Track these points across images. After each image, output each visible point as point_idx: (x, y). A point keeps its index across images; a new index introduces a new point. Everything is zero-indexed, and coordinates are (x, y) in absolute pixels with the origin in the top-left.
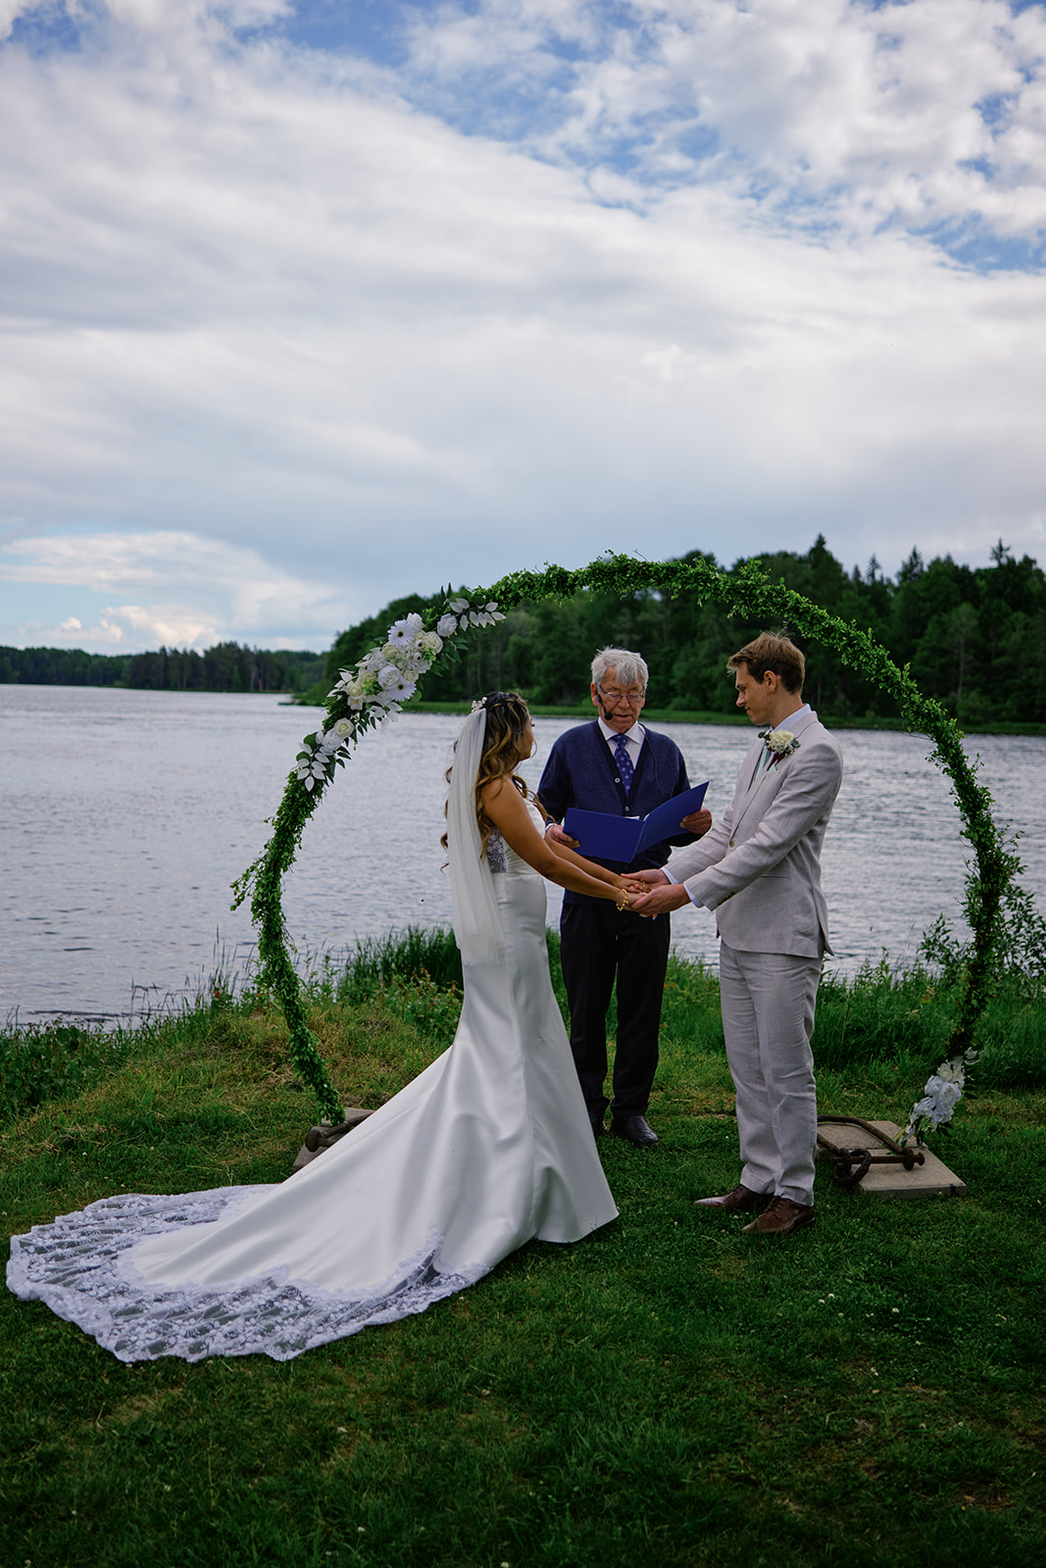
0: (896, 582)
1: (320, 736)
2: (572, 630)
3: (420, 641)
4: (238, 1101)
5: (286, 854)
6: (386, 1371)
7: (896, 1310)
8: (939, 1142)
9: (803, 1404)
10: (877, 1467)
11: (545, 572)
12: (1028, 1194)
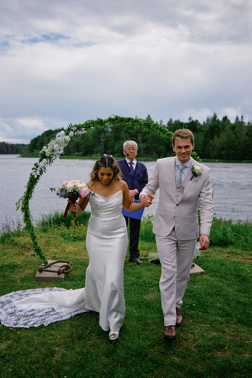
0: (166, 126)
1: (38, 163)
3: (64, 138)
4: (18, 260)
5: (30, 195)
6: (67, 331)
7: (194, 305)
10: (195, 346)
11: (96, 120)
12: (220, 273)
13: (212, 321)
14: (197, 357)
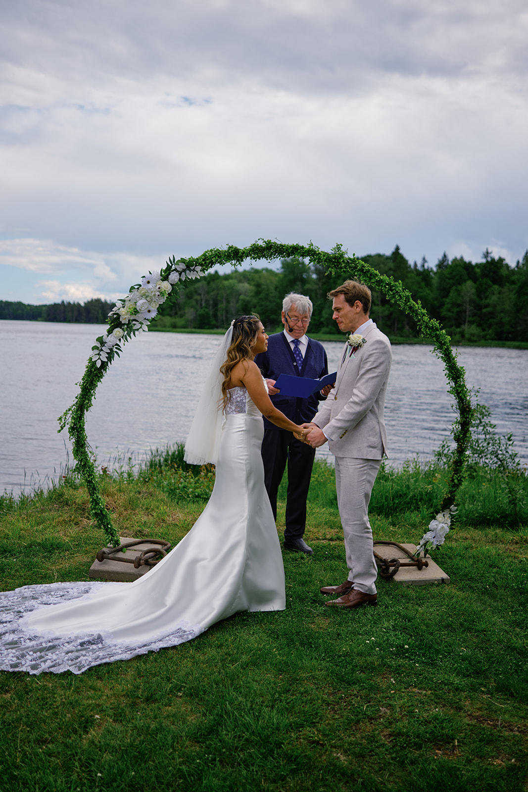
0: (435, 269)
1: (104, 337)
2: (272, 293)
3: (159, 286)
4: (65, 535)
5: (87, 402)
6: (126, 683)
7: (406, 647)
8: (438, 555)
9: (353, 699)
10: (390, 734)
11: (226, 249)
12: (482, 583)
13: (440, 683)
14: (389, 756)
